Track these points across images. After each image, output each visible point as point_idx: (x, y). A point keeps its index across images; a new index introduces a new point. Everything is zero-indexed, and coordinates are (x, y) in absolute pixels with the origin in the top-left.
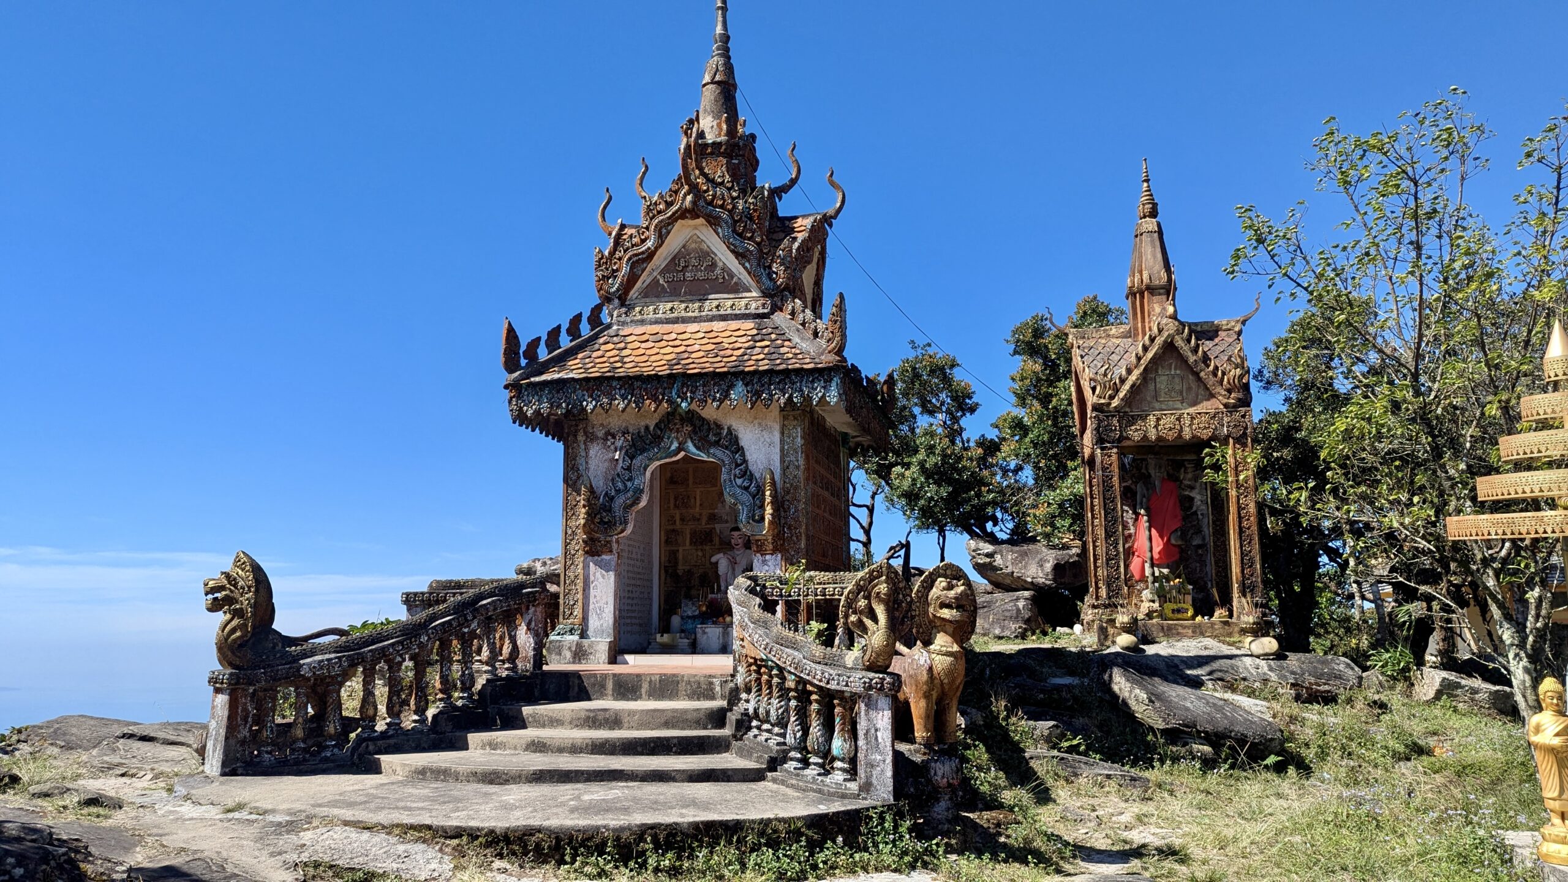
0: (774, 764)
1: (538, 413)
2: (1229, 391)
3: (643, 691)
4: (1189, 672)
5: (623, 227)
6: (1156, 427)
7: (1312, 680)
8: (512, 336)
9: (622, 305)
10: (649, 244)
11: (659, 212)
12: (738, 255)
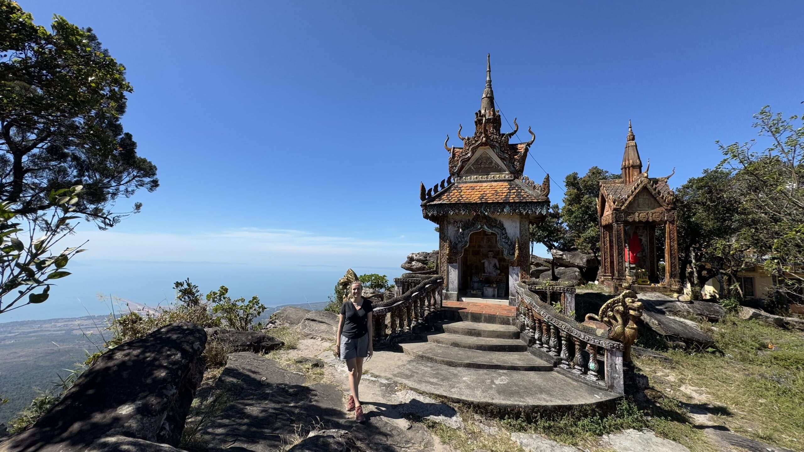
0: (556, 364)
1: (433, 215)
2: (668, 204)
3: (482, 319)
4: (657, 307)
5: (454, 148)
6: (638, 217)
7: (708, 313)
8: (423, 188)
9: (458, 176)
10: (469, 155)
11: (473, 144)
12: (501, 159)
